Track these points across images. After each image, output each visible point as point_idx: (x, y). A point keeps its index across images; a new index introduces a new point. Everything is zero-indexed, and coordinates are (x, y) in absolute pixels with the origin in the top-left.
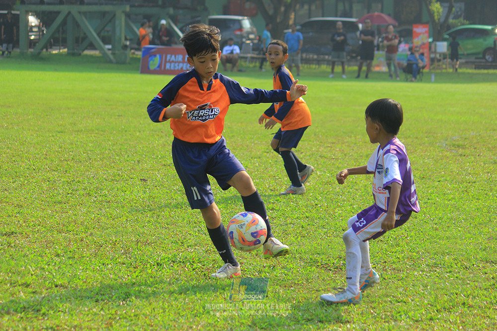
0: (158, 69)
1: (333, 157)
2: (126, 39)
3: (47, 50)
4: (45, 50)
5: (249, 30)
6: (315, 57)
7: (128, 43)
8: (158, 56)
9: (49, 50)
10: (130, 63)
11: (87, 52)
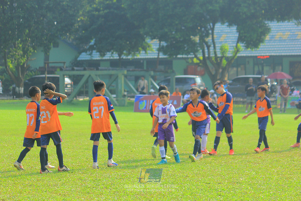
0: (145, 109)
1: (256, 162)
2: (125, 91)
3: (76, 98)
5: (201, 84)
6: (242, 100)
7: (126, 93)
8: (145, 101)
9: (78, 98)
10: (127, 106)
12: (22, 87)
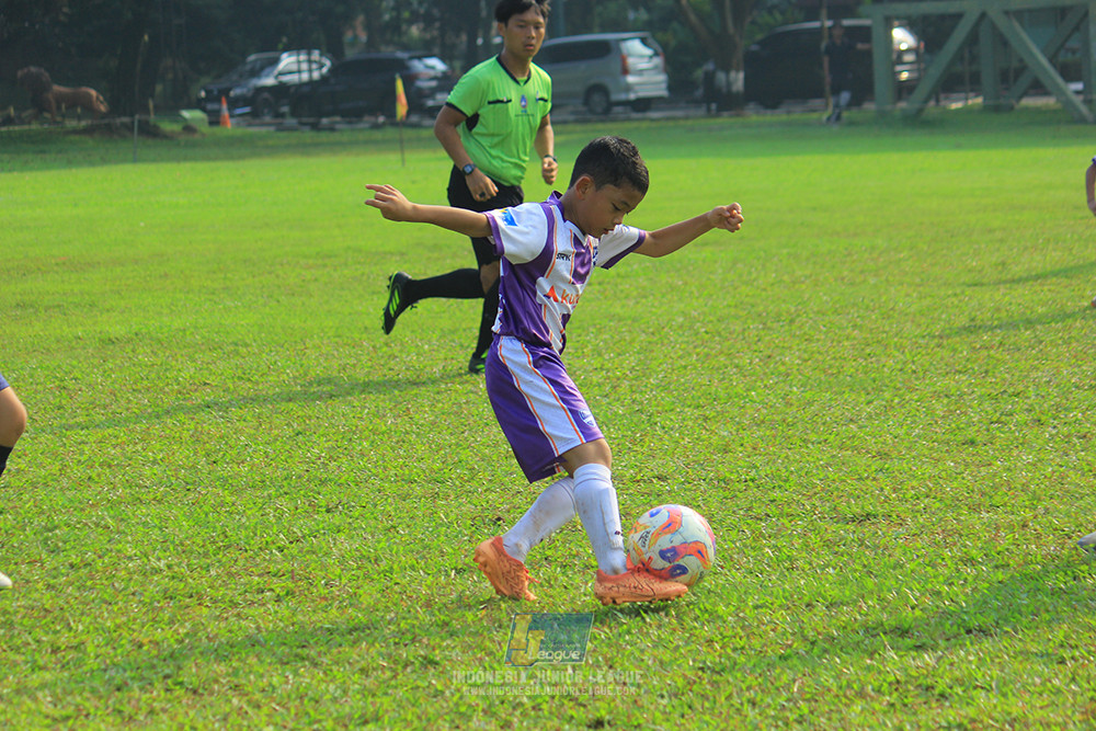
3: (938, 101)
4: (932, 103)
9: (943, 103)
11: (1028, 102)
12: (738, 71)
